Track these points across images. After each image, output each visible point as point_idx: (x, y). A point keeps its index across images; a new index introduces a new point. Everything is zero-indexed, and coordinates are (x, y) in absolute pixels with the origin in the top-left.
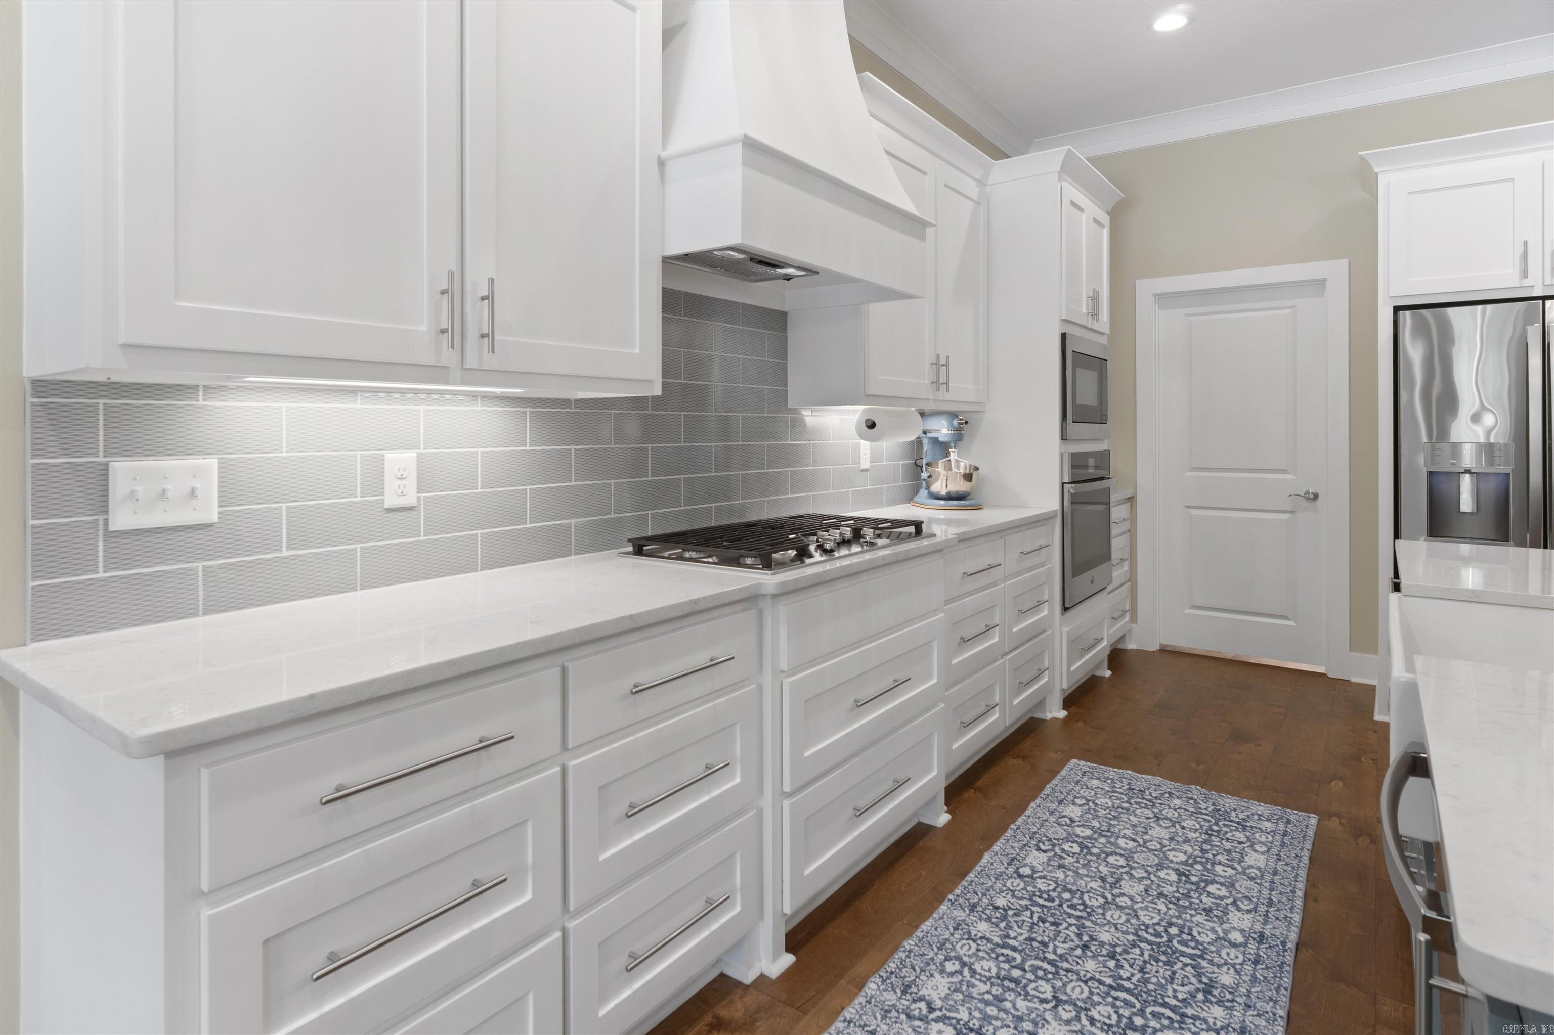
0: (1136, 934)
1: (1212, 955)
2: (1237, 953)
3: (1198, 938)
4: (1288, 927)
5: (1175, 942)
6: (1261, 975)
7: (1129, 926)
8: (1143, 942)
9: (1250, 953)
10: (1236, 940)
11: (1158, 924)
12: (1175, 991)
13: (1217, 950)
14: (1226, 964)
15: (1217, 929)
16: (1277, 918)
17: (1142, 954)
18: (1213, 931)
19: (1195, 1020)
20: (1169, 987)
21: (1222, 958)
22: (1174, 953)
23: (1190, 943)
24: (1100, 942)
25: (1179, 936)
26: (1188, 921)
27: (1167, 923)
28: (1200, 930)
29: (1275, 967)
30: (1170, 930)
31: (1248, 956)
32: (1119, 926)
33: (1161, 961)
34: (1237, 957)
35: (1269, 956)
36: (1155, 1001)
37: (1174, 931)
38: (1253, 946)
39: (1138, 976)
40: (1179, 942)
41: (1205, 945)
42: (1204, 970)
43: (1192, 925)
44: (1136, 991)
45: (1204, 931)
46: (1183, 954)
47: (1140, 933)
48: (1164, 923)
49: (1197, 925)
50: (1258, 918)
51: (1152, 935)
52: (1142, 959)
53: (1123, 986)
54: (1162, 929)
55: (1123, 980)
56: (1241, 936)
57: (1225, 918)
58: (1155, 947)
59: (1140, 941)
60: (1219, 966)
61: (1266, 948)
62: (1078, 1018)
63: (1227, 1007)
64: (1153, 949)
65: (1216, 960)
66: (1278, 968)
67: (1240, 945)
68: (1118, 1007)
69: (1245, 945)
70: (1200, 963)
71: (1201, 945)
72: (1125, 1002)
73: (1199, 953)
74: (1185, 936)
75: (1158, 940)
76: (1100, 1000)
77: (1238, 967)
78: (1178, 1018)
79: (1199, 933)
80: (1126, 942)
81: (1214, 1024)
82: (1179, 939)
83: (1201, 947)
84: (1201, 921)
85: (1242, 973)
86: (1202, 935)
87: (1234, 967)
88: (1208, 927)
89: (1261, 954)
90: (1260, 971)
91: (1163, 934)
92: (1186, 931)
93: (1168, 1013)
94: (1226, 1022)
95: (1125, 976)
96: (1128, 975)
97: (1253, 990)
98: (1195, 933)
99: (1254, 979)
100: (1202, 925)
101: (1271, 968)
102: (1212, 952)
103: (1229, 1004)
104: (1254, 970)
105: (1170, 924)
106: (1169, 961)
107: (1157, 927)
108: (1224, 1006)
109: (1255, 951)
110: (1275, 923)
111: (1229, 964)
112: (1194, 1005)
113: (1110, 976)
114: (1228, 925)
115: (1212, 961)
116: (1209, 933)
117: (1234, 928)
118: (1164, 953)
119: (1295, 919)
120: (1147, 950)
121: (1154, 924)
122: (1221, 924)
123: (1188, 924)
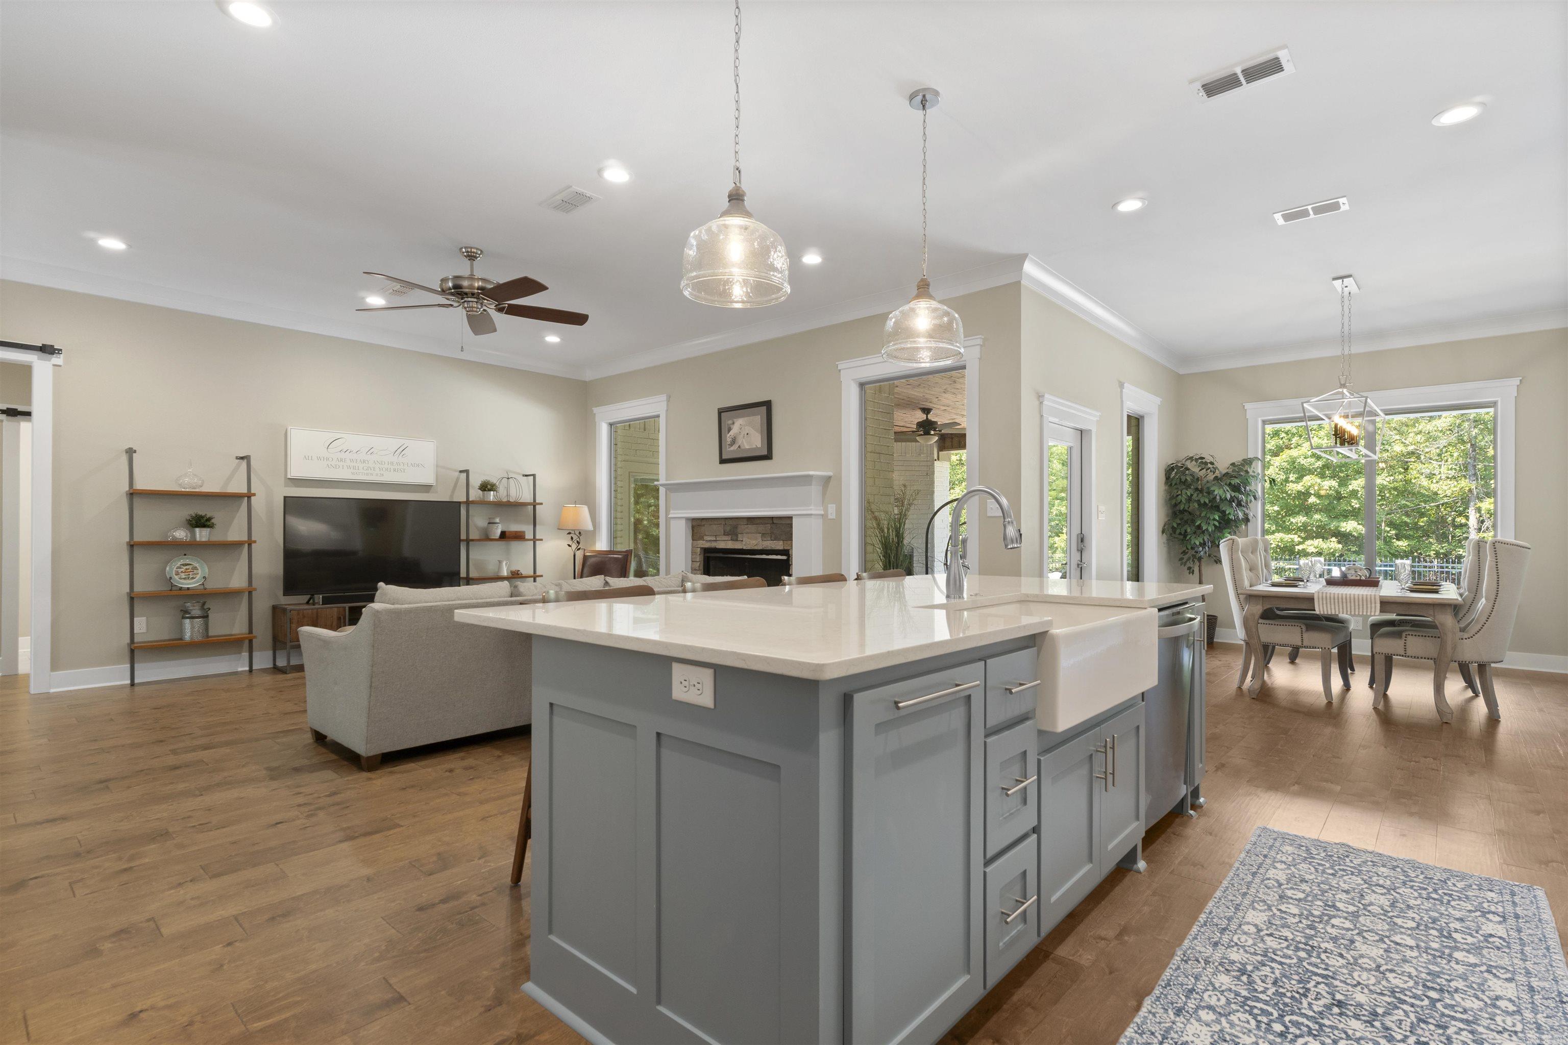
0: (1321, 1025)
1: (1235, 1000)
2: (1209, 1000)
3: (1250, 1018)
4: (1144, 1023)
5: (1276, 1014)
6: (1189, 980)
7: (1331, 1035)
8: (1311, 1017)
9: (1195, 999)
10: (1208, 1013)
11: (1297, 1037)
12: (1273, 973)
13: (1230, 1004)
14: (1223, 991)
15: (1228, 1026)
16: (1153, 1034)
17: (1310, 1004)
18: (1232, 1025)
19: (1255, 953)
20: (1278, 976)
21: (1225, 996)
22: (1276, 1004)
23: (1259, 1012)
24: (1360, 1020)
25: (1271, 1021)
26: (1261, 1037)
27: (1286, 1037)
28: (1246, 1025)
29: (1174, 985)
30: (1283, 1029)
31: (1198, 997)
32: (1344, 1036)
33: (1289, 998)
34: (1210, 996)
35: (1177, 995)
36: (1291, 967)
37: (1278, 1027)
38: (1191, 1004)
39: (1311, 985)
40: (1272, 1014)
41: (1242, 1010)
42: (1245, 987)
43: (1256, 1032)
44: (1309, 974)
45: (1242, 1024)
46: (1266, 1003)
47: (1317, 1027)
48: (1290, 1036)
49: (1250, 1031)
50: (1176, 1036)
51: (1302, 1024)
52: (1309, 1000)
53: (1322, 978)
54: (1291, 1030)
55: (1323, 983)
56: (1202, 1016)
57: (1216, 1037)
58: (1297, 1011)
59: (1315, 1018)
60: (1230, 990)
61: (1177, 1003)
62: (1355, 959)
63: (1226, 959)
64: (1299, 1009)
65: (1232, 996)
66: (1172, 983)
67: (1203, 1008)
68: (1322, 963)
69: (1198, 1007)
70: (1249, 993)
71: (1246, 1011)
72: (1316, 966)
73: (1249, 1002)
74: (1265, 1020)
75: (1294, 1018)
76: (1340, 970)
77: (1210, 988)
78: (1269, 954)
79: (1248, 1022)
80: (1330, 1017)
81: (1239, 949)
82: (1271, 1017)
83: (1247, 1008)
84: (1245, 1037)
85: (1208, 982)
86: (1245, 1020)
87: (1215, 988)
88: (1238, 1028)
89: (1183, 998)
90: (1190, 983)
91: (1290, 1025)
92: (1263, 1026)
93: (1278, 958)
94: (1228, 950)
95: (1323, 985)
96: (1319, 986)
97: (1201, 969)
98: (1253, 1023)
99: (1197, 978)
100: (1245, 1030)
101: (1178, 984)
102: (1235, 1003)
103: (1224, 961)
104: (1195, 984)
105: (1282, 1035)
106: (1280, 997)
107: (1298, 1032)
108: (1229, 960)
109: (1189, 1001)
110: (1157, 1029)
111: (1219, 991)
112: (1255, 962)
113: (1337, 987)
114: (1214, 1029)
115: (1236, 995)
116: (1237, 1022)
117: (1207, 1025)
118: (1286, 1005)
119: (1133, 1030)
120: (1305, 1009)
121: (1301, 1036)
122: (1221, 1031)
123: (1261, 1034)
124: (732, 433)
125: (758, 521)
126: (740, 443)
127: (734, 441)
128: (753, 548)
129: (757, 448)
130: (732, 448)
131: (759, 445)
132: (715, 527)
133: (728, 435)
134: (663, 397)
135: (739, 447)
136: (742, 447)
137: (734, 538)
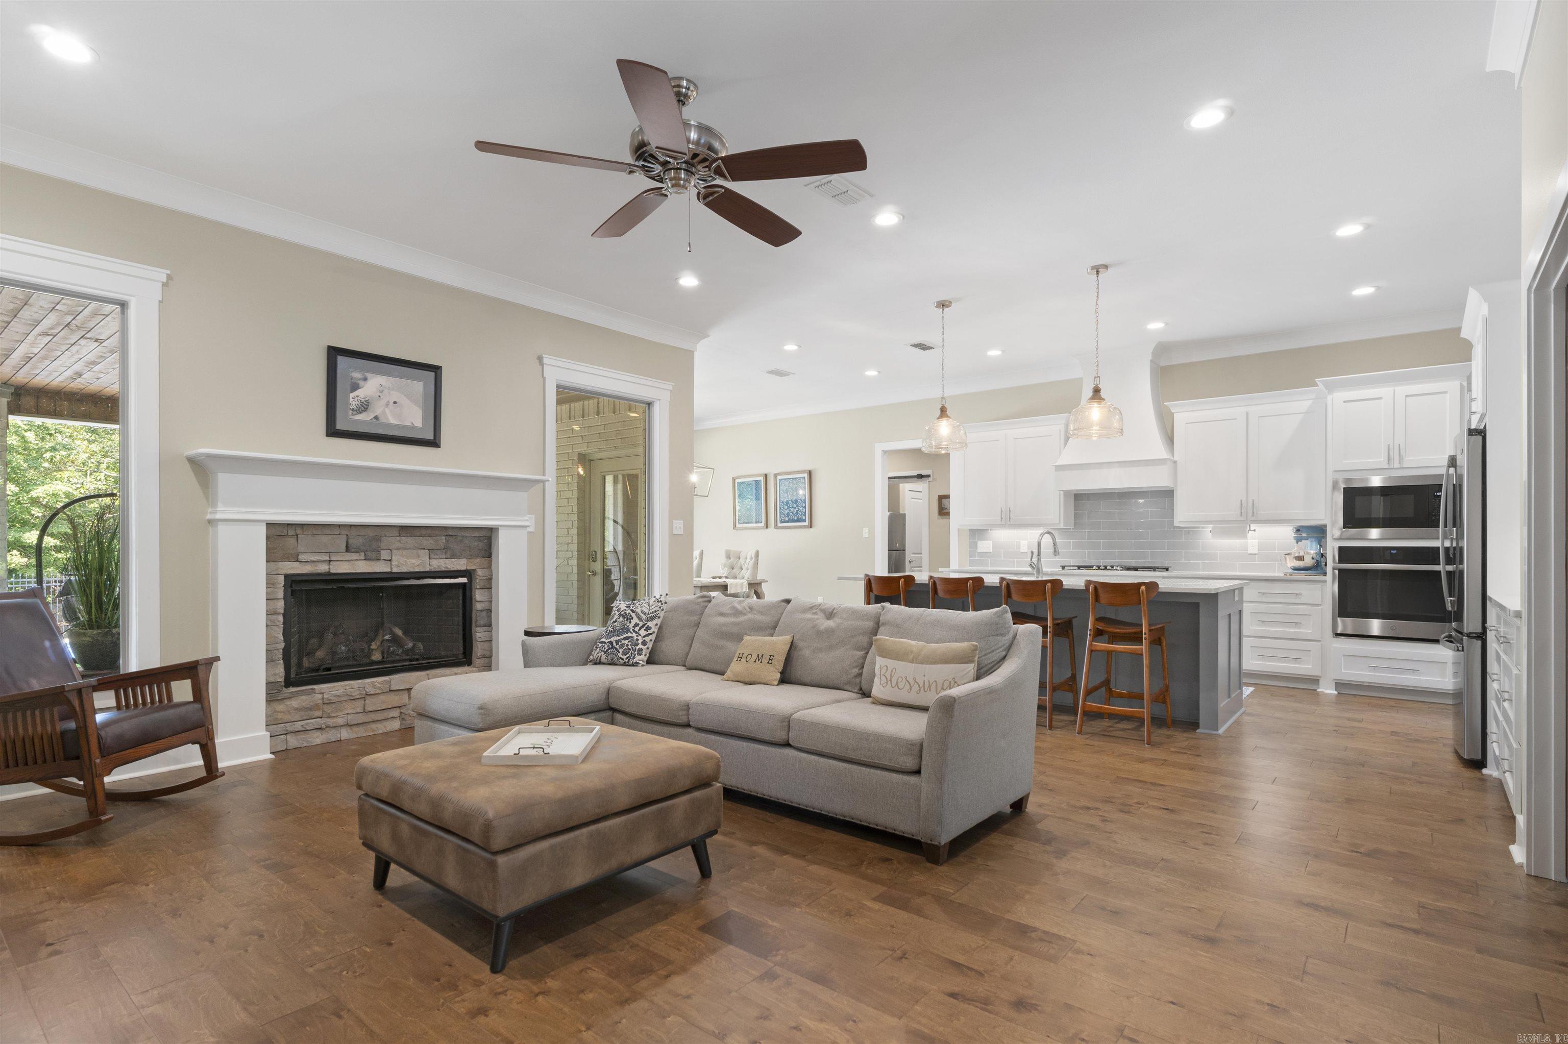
124: (361, 393)
125: (424, 532)
126: (378, 412)
127: (364, 407)
128: (412, 570)
129: (412, 428)
130: (360, 417)
131: (419, 423)
132: (325, 539)
133: (352, 395)
134: (161, 275)
135: (376, 418)
136: (383, 420)
137: (374, 556)
